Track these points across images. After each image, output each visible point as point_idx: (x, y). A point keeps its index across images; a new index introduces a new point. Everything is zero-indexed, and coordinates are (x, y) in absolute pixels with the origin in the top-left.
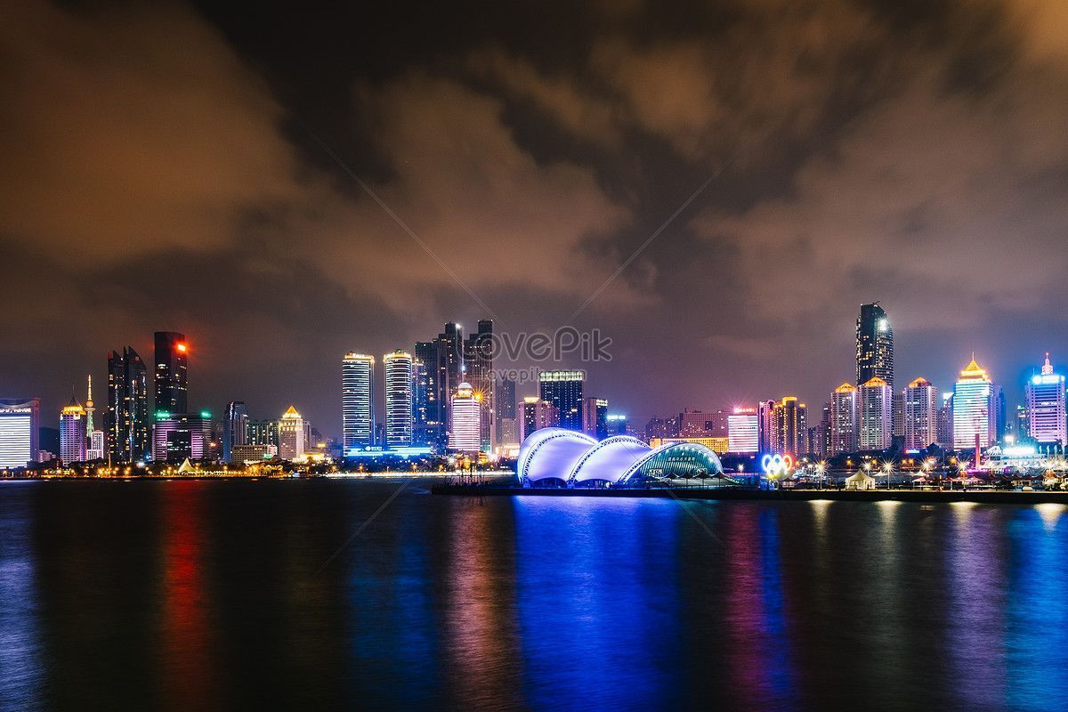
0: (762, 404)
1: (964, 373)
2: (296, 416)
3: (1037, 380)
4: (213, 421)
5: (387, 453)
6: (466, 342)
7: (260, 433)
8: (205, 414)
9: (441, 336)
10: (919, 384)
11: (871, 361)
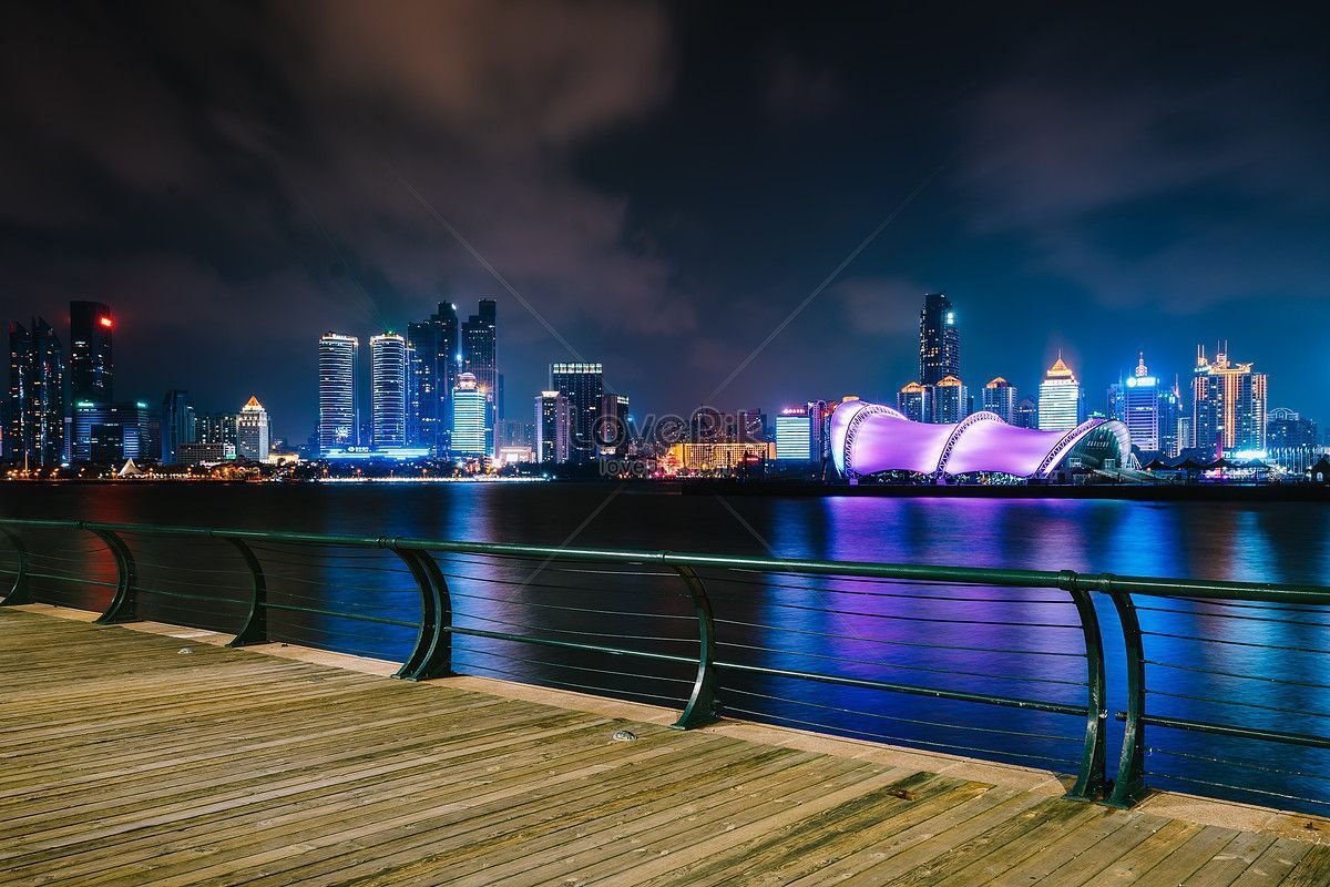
0: (810, 405)
1: (1050, 373)
2: (259, 408)
3: (1131, 382)
4: (150, 412)
5: (374, 455)
6: (464, 325)
7: (213, 428)
8: (141, 405)
9: (434, 317)
10: (999, 385)
11: (937, 358)
